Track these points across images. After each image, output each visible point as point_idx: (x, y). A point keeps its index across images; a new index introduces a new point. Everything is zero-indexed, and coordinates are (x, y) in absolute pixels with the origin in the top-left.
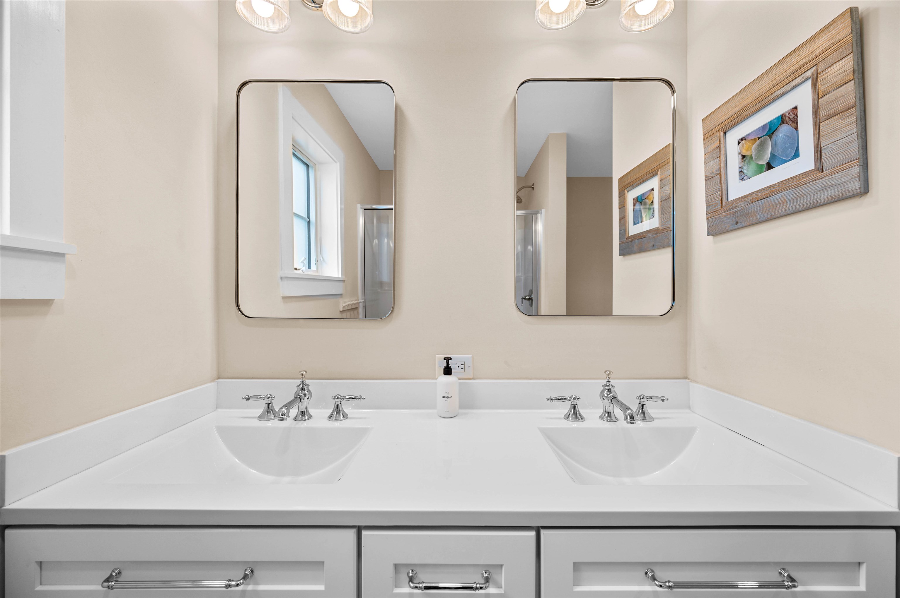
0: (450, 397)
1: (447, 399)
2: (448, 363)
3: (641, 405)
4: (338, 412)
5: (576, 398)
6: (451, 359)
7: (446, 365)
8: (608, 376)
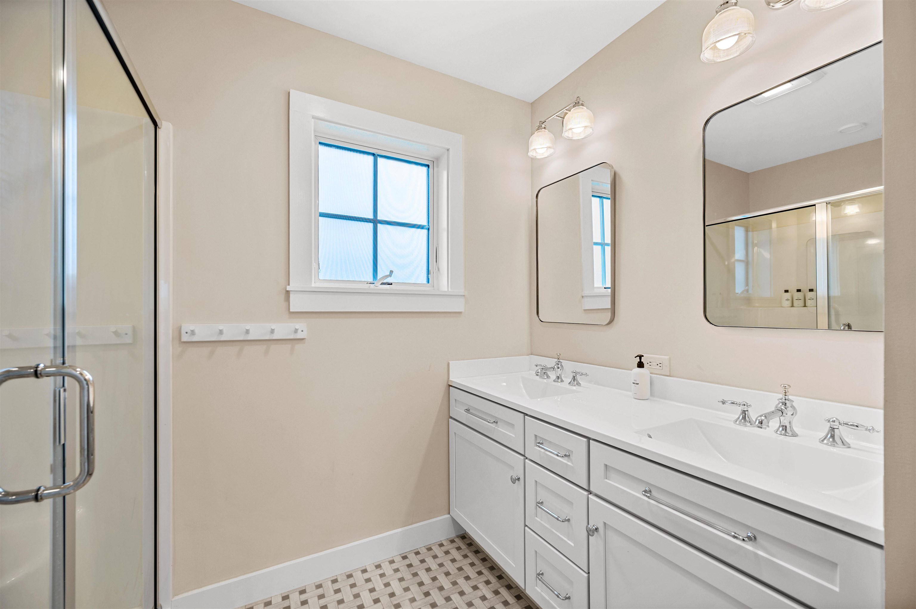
0: (638, 384)
1: (635, 385)
2: (640, 359)
3: (831, 429)
4: (574, 381)
5: (746, 405)
6: (643, 356)
7: (639, 361)
8: (784, 389)
